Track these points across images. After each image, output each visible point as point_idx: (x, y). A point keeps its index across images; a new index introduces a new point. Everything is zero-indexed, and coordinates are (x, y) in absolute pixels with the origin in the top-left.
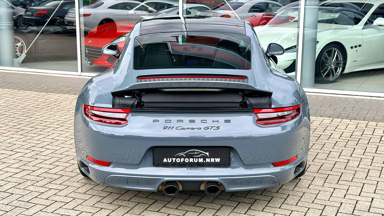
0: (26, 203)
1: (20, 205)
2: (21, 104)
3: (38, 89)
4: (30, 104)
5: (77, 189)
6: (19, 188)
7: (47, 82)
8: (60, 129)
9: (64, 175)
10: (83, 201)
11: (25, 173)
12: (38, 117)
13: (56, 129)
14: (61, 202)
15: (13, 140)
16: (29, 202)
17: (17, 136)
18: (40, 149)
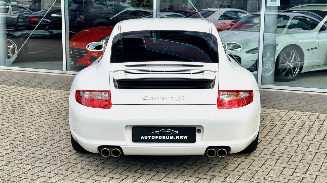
0: (15, 177)
1: (10, 179)
2: (12, 97)
3: (27, 85)
4: (20, 97)
5: (60, 167)
6: (9, 165)
7: (35, 79)
8: (45, 118)
9: (48, 155)
10: (64, 176)
11: (15, 153)
12: (27, 108)
13: (43, 118)
14: (46, 177)
15: (4, 127)
16: (18, 176)
17: (8, 124)
18: (28, 134)
